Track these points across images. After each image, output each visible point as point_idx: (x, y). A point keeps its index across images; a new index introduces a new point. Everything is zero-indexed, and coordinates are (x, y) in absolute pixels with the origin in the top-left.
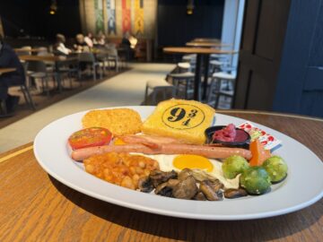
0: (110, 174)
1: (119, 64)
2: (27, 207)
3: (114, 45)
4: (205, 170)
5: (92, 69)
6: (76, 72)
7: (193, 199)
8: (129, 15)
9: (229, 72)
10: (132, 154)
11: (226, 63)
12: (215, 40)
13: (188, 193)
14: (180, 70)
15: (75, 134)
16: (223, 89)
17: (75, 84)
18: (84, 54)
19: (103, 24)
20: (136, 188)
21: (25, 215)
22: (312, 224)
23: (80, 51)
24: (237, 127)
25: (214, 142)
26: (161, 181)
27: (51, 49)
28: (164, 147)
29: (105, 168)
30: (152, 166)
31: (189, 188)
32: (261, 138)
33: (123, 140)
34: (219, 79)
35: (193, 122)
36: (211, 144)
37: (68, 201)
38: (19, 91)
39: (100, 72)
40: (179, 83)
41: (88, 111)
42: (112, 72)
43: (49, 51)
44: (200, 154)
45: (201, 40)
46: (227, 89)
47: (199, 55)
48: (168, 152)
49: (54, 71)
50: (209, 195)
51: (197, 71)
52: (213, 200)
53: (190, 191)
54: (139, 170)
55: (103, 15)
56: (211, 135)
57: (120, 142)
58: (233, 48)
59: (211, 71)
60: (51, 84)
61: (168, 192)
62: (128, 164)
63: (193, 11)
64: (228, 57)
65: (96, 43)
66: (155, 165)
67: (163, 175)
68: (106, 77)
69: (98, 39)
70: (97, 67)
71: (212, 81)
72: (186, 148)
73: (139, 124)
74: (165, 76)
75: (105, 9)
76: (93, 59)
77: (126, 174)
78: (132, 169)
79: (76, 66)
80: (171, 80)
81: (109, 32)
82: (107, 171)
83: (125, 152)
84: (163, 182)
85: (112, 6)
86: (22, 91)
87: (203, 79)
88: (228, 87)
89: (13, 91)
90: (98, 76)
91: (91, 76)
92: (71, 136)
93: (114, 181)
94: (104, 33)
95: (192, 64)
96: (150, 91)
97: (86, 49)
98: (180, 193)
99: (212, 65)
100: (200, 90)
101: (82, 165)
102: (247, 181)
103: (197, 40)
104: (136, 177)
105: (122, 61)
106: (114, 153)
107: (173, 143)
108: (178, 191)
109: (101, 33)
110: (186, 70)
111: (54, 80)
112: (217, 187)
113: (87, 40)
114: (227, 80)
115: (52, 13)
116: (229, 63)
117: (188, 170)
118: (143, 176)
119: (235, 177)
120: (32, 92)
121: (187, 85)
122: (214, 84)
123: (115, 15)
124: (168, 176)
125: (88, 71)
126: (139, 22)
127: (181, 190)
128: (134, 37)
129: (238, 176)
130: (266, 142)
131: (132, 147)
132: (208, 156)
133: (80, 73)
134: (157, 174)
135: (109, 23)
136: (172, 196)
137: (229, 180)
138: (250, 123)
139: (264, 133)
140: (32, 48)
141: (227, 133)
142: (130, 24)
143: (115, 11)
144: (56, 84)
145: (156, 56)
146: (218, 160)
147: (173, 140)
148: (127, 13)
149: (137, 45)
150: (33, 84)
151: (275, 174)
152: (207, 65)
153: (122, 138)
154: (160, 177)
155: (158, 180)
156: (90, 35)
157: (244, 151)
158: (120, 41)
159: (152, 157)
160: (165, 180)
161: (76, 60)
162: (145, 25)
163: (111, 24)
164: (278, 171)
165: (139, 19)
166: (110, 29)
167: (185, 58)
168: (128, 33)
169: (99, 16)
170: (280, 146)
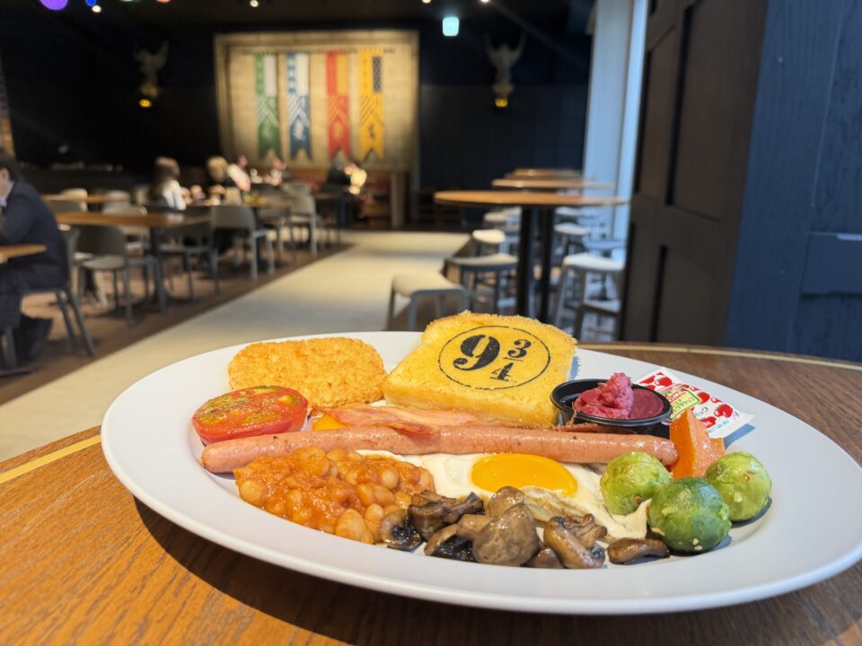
0: (307, 504)
1: (319, 235)
2: (83, 596)
3: (307, 188)
4: (558, 492)
5: (246, 248)
6: (205, 257)
7: (527, 564)
8: (345, 109)
9: (607, 254)
10: (364, 453)
11: (597, 231)
12: (567, 173)
13: (515, 550)
14: (479, 248)
15: (211, 403)
16: (593, 298)
17: (202, 286)
18: (226, 210)
19: (277, 132)
20: (378, 541)
21: (77, 617)
22: (845, 628)
23: (215, 201)
24: (637, 382)
25: (577, 421)
26: (442, 522)
27: (141, 196)
28: (445, 435)
29: (292, 489)
30: (415, 483)
31: (515, 537)
32: (698, 408)
33: (338, 419)
34: (581, 272)
35: (520, 370)
36: (570, 425)
37: (194, 579)
38: (51, 304)
39: (270, 255)
40: (477, 281)
41: (243, 347)
42: (300, 256)
43: (133, 202)
44: (542, 451)
45: (531, 173)
46: (603, 297)
47: (527, 211)
48: (457, 448)
49: (146, 252)
50: (570, 555)
51: (523, 250)
52: (581, 566)
53: (519, 544)
54: (381, 494)
55: (277, 110)
56: (569, 403)
57: (330, 424)
58: (616, 192)
59: (559, 251)
60: (137, 288)
61: (462, 549)
62: (352, 477)
63: (510, 98)
64: (603, 215)
65: (258, 180)
66: (423, 482)
67: (447, 505)
68: (282, 268)
69: (264, 171)
70: (261, 241)
71: (563, 276)
72: (503, 435)
73: (380, 378)
74: (439, 265)
75: (284, 94)
76: (250, 221)
77: (347, 503)
78: (363, 489)
79: (205, 241)
80: (454, 273)
81: (294, 154)
82: (296, 497)
83: (345, 449)
84: (447, 524)
85: (302, 88)
86: (59, 304)
87: (537, 271)
88: (604, 290)
89: (35, 304)
90: (263, 265)
91: (246, 267)
92: (200, 410)
93: (315, 521)
94: (279, 156)
95: (508, 234)
96: (402, 302)
97: (232, 195)
98: (494, 548)
99: (561, 235)
100: (533, 300)
101: (231, 483)
102: (667, 518)
103: (520, 173)
104: (376, 511)
105: (328, 227)
106: (315, 451)
107: (469, 424)
108: (487, 546)
109: (271, 154)
110: (495, 248)
111: (145, 276)
112: (589, 534)
113: (236, 173)
114: (603, 274)
115: (145, 103)
116: (606, 230)
117: (513, 492)
118: (392, 508)
119: (635, 509)
120: (85, 309)
121: (496, 286)
122: (569, 283)
123: (308, 109)
124: (460, 508)
125: (236, 254)
126: (371, 128)
127: (496, 543)
128: (359, 165)
129: (643, 506)
130: (712, 420)
131: (360, 436)
132: (561, 458)
133: (215, 259)
134: (431, 504)
135: (292, 128)
136: (472, 558)
137: (620, 518)
138: (667, 372)
139: (705, 397)
140: (90, 193)
141: (610, 398)
142: (347, 133)
143: (308, 98)
144: (152, 287)
145: (415, 215)
146: (589, 466)
147: (469, 418)
148: (341, 105)
149: (367, 185)
150: (89, 286)
151: (739, 498)
152: (548, 237)
153: (334, 413)
154: (438, 510)
155: (432, 518)
156: (243, 161)
157: (658, 444)
158: (323, 177)
159: (416, 461)
160: (452, 517)
161: (205, 225)
162: (385, 136)
163: (299, 134)
164: (746, 491)
165: (371, 119)
166: (296, 146)
167: (490, 217)
168: (341, 156)
169: (267, 112)
170: (747, 429)
